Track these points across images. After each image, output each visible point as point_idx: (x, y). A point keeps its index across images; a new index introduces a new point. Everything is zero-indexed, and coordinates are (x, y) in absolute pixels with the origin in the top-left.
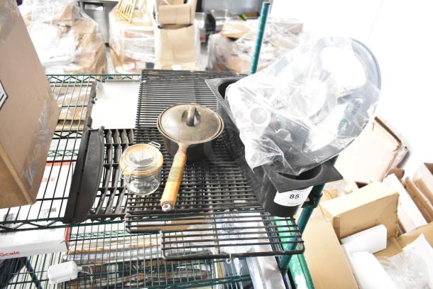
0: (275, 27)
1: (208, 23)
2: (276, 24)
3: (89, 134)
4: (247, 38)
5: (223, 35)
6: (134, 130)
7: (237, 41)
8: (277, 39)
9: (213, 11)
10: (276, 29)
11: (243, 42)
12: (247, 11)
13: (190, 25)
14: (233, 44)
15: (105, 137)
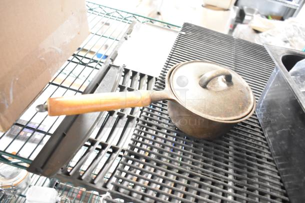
0: (299, 30)
1: (239, 16)
2: (301, 28)
3: (109, 68)
4: (271, 34)
5: (250, 27)
6: (156, 79)
7: (260, 34)
8: (297, 41)
9: (245, 8)
10: (299, 33)
11: (266, 36)
12: (274, 14)
13: (228, 10)
14: (257, 35)
15: (124, 76)
